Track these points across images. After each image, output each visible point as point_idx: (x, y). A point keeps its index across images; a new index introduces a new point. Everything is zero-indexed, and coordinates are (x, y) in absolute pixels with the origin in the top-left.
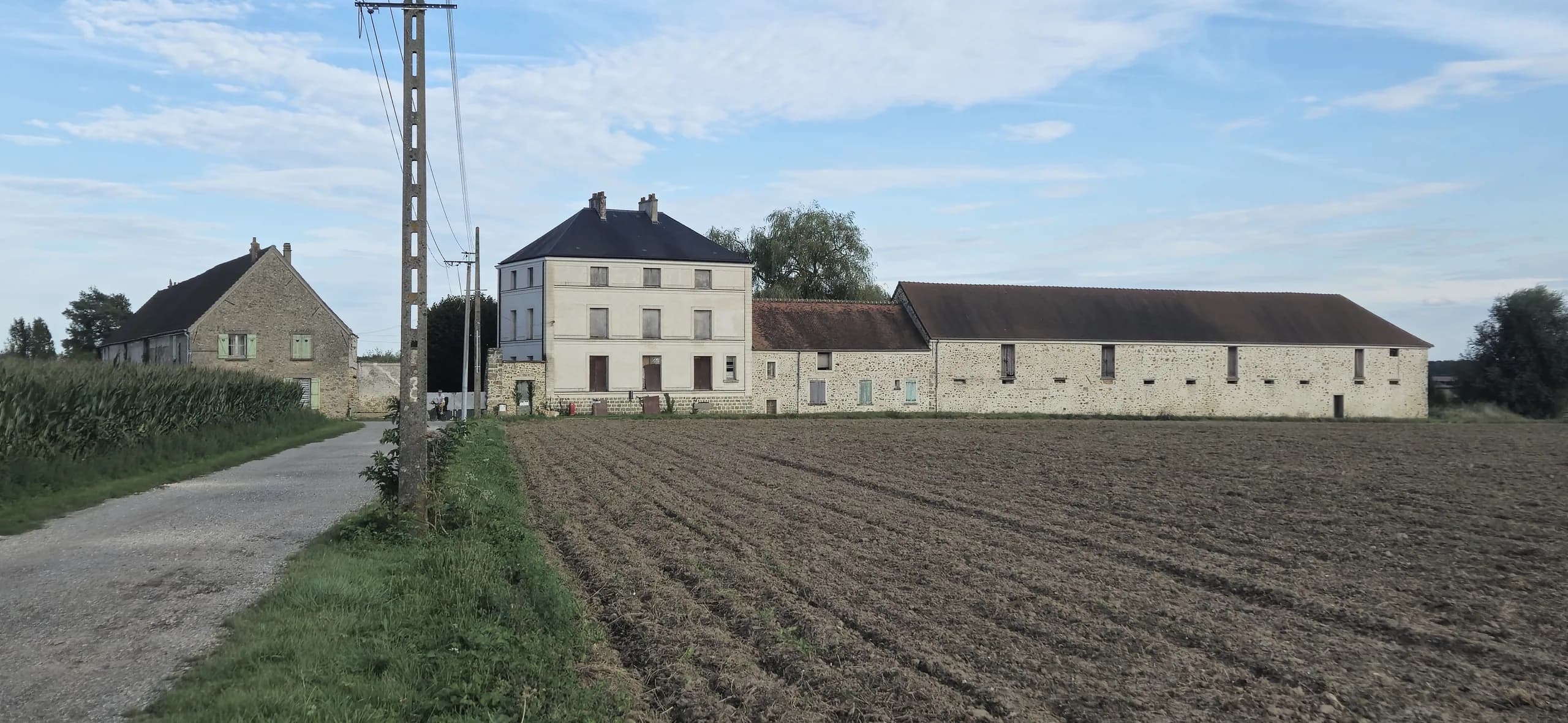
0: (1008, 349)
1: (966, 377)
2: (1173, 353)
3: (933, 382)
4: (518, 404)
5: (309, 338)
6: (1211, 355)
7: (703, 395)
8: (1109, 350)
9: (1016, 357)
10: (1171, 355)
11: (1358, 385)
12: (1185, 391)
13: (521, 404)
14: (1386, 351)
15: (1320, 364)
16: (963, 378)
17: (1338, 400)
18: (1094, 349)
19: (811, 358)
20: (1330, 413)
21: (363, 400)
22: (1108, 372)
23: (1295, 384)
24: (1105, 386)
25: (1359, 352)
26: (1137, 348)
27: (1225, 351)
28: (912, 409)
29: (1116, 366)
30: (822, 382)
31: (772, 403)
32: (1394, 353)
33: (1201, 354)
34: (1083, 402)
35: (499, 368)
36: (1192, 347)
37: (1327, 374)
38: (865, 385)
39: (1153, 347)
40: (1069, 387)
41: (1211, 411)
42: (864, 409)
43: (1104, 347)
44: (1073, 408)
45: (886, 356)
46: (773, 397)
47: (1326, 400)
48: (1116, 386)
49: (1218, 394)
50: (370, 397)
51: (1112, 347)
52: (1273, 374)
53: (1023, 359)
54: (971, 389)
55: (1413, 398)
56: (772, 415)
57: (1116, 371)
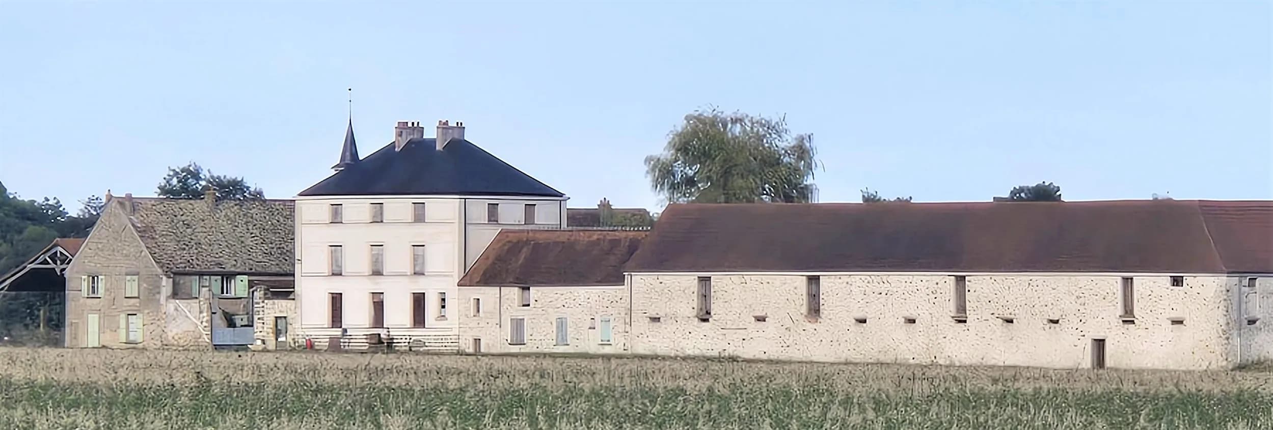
0: (705, 281)
1: (661, 314)
2: (887, 285)
3: (628, 320)
4: (277, 339)
5: (136, 277)
6: (933, 286)
7: (418, 332)
8: (814, 281)
9: (712, 290)
10: (884, 288)
11: (1126, 326)
12: (901, 332)
13: (279, 340)
14: (1163, 280)
15: (1074, 297)
16: (658, 316)
17: (1100, 344)
18: (797, 281)
19: (512, 293)
20: (1086, 361)
21: (170, 335)
22: (814, 310)
23: (1040, 322)
24: (810, 326)
25: (1128, 282)
26: (845, 279)
27: (951, 281)
28: (607, 350)
29: (822, 302)
30: (521, 319)
31: (477, 341)
32: (1177, 282)
33: (920, 285)
34: (785, 345)
35: (262, 305)
36: (911, 277)
37: (1082, 311)
38: (561, 324)
39: (863, 278)
40: (770, 326)
41: (933, 358)
42: (561, 349)
43: (810, 278)
44: (775, 352)
45: (581, 292)
46: (477, 335)
47: (1081, 347)
48: (822, 326)
49: (942, 336)
50: (175, 331)
51: (817, 278)
52: (1011, 310)
53: (719, 294)
54: (665, 328)
55: (1203, 344)
56: (477, 353)
57: (821, 307)
